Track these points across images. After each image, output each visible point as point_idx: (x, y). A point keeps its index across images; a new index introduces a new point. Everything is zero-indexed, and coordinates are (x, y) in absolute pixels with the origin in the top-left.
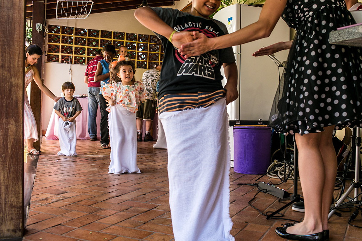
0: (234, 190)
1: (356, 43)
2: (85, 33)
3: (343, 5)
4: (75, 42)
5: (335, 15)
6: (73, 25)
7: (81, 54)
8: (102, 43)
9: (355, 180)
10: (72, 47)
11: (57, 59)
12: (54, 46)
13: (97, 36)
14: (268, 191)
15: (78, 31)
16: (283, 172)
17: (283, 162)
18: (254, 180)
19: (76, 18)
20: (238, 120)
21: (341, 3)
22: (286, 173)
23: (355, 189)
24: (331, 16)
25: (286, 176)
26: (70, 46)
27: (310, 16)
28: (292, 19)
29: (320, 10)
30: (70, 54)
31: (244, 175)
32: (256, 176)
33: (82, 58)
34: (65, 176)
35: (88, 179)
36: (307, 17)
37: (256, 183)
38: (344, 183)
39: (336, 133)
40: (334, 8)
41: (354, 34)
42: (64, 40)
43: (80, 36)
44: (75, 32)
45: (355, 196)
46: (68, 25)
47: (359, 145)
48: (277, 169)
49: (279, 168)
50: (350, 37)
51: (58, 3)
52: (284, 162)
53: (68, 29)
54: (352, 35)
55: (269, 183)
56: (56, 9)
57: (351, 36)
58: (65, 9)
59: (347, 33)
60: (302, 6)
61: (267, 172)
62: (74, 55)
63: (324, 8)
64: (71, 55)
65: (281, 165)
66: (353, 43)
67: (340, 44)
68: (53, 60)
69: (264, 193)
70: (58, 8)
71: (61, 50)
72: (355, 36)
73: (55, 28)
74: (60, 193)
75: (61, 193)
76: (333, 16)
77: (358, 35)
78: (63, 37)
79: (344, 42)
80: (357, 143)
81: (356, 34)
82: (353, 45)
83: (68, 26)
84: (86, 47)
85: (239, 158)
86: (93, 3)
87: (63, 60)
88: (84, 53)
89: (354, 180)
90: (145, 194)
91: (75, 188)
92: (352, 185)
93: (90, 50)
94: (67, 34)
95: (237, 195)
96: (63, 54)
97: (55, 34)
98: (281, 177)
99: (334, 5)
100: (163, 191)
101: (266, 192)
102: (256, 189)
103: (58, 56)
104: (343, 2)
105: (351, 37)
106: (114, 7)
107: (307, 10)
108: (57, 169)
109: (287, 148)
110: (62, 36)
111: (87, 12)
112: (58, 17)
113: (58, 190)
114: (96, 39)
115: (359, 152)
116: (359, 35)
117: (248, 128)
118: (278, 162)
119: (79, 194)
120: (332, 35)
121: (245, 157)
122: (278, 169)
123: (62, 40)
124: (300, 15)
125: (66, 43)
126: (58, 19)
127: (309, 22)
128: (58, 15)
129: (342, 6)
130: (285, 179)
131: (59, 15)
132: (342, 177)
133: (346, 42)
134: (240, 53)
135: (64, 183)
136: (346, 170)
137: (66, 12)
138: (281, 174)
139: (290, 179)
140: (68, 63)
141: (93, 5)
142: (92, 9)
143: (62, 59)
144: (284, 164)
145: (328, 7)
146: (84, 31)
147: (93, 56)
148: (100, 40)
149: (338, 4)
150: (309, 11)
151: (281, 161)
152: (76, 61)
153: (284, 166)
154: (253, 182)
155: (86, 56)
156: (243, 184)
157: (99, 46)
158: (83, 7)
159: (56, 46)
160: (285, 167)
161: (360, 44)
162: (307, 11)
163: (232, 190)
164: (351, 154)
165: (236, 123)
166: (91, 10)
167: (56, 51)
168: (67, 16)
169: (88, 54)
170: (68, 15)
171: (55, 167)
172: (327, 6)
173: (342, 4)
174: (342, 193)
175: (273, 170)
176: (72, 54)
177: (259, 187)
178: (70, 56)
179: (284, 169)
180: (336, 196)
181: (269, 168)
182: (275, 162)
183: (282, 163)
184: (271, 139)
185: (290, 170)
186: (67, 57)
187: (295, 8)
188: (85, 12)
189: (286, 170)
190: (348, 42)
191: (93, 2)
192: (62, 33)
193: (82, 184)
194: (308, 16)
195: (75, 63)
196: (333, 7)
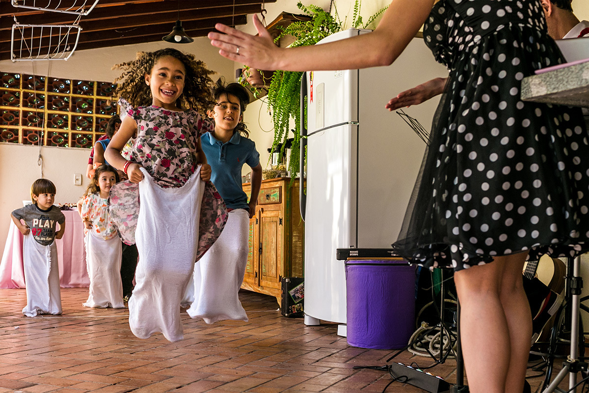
0: (347, 378)
1: (571, 100)
2: (68, 86)
3: (541, 25)
4: (48, 104)
5: (524, 45)
6: (43, 73)
7: (61, 127)
8: (99, 105)
9: (570, 357)
10: (43, 113)
11: (14, 136)
12: (9, 113)
13: (90, 91)
14: (410, 380)
15: (53, 84)
16: (439, 344)
17: (439, 327)
18: (385, 360)
19: (50, 58)
20: (355, 247)
21: (536, 20)
22: (444, 347)
23: (571, 374)
24: (515, 44)
25: (444, 352)
26: (39, 113)
27: (475, 43)
28: (442, 45)
29: (496, 33)
30: (39, 127)
31: (365, 350)
32: (387, 352)
33: (61, 134)
34: (32, 355)
35: (74, 361)
36: (470, 45)
37: (387, 365)
38: (551, 364)
39: (537, 272)
40: (522, 30)
41: (567, 82)
42: (27, 100)
43: (57, 93)
44: (48, 87)
45: (571, 387)
46: (34, 72)
47: (578, 293)
48: (427, 338)
49: (432, 337)
50: (560, 87)
51: (15, 30)
52: (440, 325)
53: (34, 79)
54: (564, 82)
55: (411, 366)
56: (11, 42)
57: (561, 85)
58: (29, 41)
59: (554, 79)
60: (462, 23)
61: (409, 344)
62: (47, 130)
63: (503, 29)
64: (42, 129)
65: (434, 332)
66: (566, 98)
67: (541, 101)
68: (7, 138)
69: (403, 384)
70: (15, 40)
71: (23, 120)
72: (569, 84)
73: (10, 78)
74: (22, 386)
75: (24, 386)
76: (519, 44)
77: (575, 83)
78: (26, 95)
79: (550, 97)
80: (575, 289)
81: (572, 81)
82: (566, 103)
83: (35, 74)
84: (70, 114)
85: (356, 318)
86: (80, 29)
87: (26, 139)
88: (66, 125)
89: (568, 357)
90: (180, 387)
91: (49, 377)
92: (565, 367)
93: (76, 119)
94: (34, 90)
95: (353, 387)
96: (25, 127)
97: (10, 89)
98: (435, 353)
99: (523, 24)
100: (214, 381)
101: (405, 382)
102: (387, 376)
103: (17, 130)
104: (542, 19)
105: (562, 88)
106: (121, 38)
107: (470, 31)
108: (16, 342)
109: (445, 300)
110: (24, 93)
111: (69, 47)
112: (15, 56)
113: (18, 381)
114: (87, 99)
115: (579, 306)
116: (577, 84)
117: (372, 263)
118: (430, 325)
119: (58, 387)
120: (526, 84)
121: (367, 318)
122: (430, 340)
123: (23, 101)
124: (456, 40)
125: (31, 107)
126: (15, 62)
127: (474, 56)
128: (14, 52)
129: (537, 28)
130: (442, 359)
131: (17, 54)
132: (547, 352)
133: (553, 97)
134: (358, 122)
135: (29, 367)
136: (554, 340)
137: (30, 47)
138: (434, 348)
139: (451, 357)
140: (36, 144)
141: (80, 34)
142: (78, 42)
143: (25, 137)
144: (440, 329)
145: (510, 29)
146: (65, 84)
147: (82, 130)
148: (95, 101)
149: (530, 24)
150: (474, 35)
151: (435, 325)
152: (51, 141)
153: (440, 333)
154: (383, 363)
155: (68, 130)
156: (363, 368)
157: (94, 111)
158: (62, 37)
159: (12, 111)
160: (443, 335)
161: (579, 100)
162: (470, 33)
163: (343, 379)
164: (564, 311)
165: (351, 255)
166: (78, 44)
167: (13, 122)
168: (32, 55)
169: (73, 128)
170: (35, 53)
171: (12, 339)
172: (509, 24)
173: (537, 24)
174: (547, 383)
175: (420, 341)
176: (44, 127)
177: (393, 372)
178: (40, 132)
179: (440, 339)
180: (537, 388)
181: (412, 337)
182: (424, 325)
183: (437, 328)
184: (416, 283)
185: (451, 342)
186: (34, 133)
187: (447, 25)
188: (66, 48)
189: (444, 341)
190: (557, 98)
191: (81, 27)
192: (23, 88)
193: (64, 369)
194: (472, 44)
195: (49, 144)
196: (520, 30)
